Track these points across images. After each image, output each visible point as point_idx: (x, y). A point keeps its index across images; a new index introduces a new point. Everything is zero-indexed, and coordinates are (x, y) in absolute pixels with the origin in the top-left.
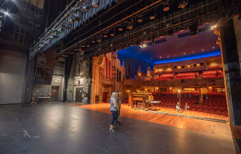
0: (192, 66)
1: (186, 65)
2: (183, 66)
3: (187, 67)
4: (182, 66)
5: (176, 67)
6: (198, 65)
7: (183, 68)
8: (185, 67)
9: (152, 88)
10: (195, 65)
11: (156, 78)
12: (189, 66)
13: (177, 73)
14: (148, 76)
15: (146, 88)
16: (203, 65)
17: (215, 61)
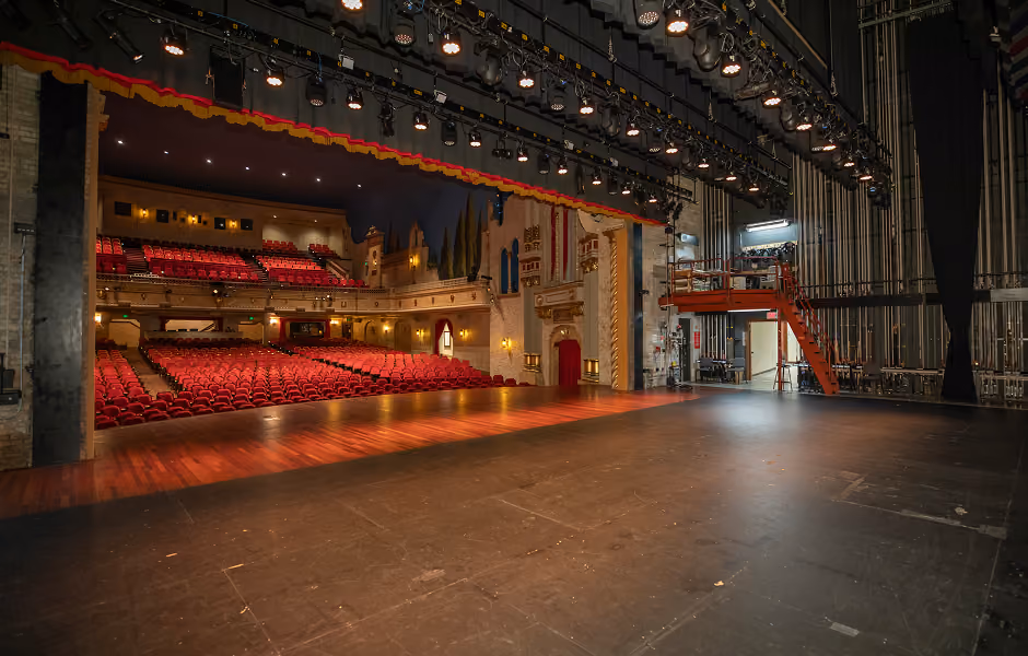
0: (205, 223)
1: (182, 214)
2: (167, 213)
3: (183, 220)
4: (159, 212)
6: (233, 224)
7: (166, 220)
8: (175, 219)
10: (219, 223)
12: (192, 220)
13: (133, 244)
16: (251, 228)
17: (277, 224)
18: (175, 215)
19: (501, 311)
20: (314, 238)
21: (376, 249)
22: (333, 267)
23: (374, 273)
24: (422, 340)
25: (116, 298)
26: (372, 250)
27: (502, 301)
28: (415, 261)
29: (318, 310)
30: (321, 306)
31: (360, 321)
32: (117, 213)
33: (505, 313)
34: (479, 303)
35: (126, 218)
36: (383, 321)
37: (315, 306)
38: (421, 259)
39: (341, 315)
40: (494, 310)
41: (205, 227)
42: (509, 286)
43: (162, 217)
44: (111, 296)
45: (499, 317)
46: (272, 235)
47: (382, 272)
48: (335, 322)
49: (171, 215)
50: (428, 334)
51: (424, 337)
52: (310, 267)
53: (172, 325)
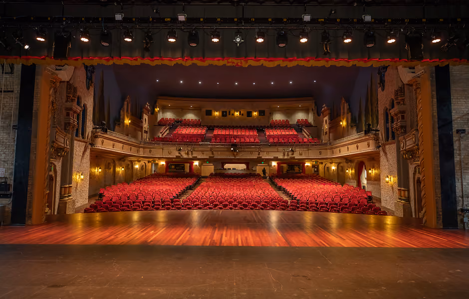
0: (242, 115)
1: (232, 112)
2: (226, 112)
3: (233, 114)
4: (223, 112)
5: (209, 113)
6: (255, 114)
7: (226, 116)
8: (229, 114)
9: (149, 162)
10: (249, 114)
11: (164, 135)
12: (237, 114)
13: (211, 128)
14: (144, 129)
15: (136, 162)
16: (264, 115)
17: (281, 111)
18: (229, 112)
19: (386, 154)
20: (300, 116)
21: (326, 118)
22: (305, 132)
23: (326, 133)
24: (350, 175)
25: (192, 154)
26: (325, 119)
27: (387, 147)
28: (344, 123)
29: (286, 157)
30: (288, 155)
31: (322, 163)
32: (206, 115)
33: (389, 155)
34: (371, 149)
35: (210, 116)
36: (331, 163)
37: (284, 155)
38: (347, 122)
39: (311, 159)
40: (382, 153)
41: (243, 117)
42: (391, 136)
43: (224, 114)
44: (190, 153)
45: (385, 160)
46: (278, 117)
47: (329, 133)
48: (308, 164)
49: (228, 113)
50: (353, 171)
51: (352, 174)
52: (291, 133)
53: (227, 166)
